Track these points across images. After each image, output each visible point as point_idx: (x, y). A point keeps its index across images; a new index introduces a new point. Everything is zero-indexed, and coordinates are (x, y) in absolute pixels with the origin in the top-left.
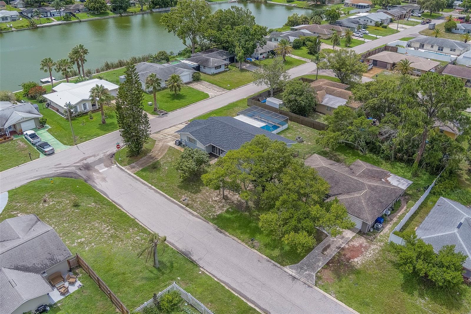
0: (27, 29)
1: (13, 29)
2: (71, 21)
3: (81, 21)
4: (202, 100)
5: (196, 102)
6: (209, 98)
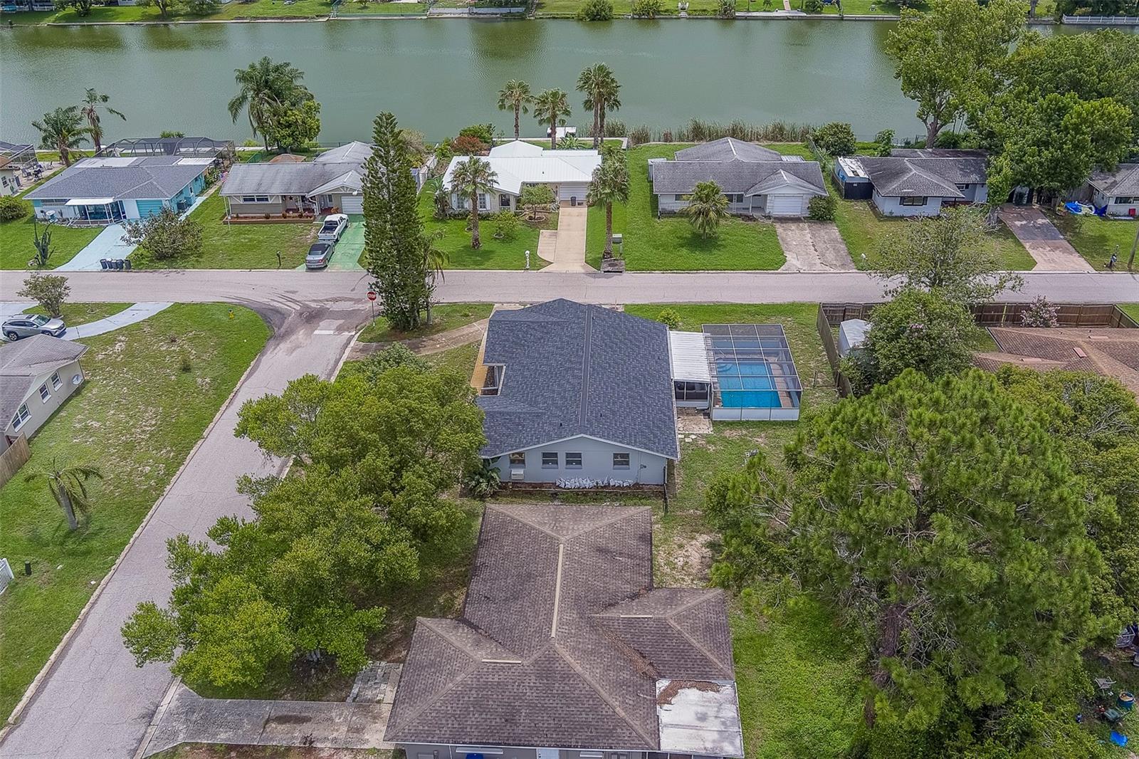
0: (711, 19)
1: (683, 14)
2: (821, 13)
3: (842, 19)
4: (747, 270)
5: (724, 270)
6: (772, 271)
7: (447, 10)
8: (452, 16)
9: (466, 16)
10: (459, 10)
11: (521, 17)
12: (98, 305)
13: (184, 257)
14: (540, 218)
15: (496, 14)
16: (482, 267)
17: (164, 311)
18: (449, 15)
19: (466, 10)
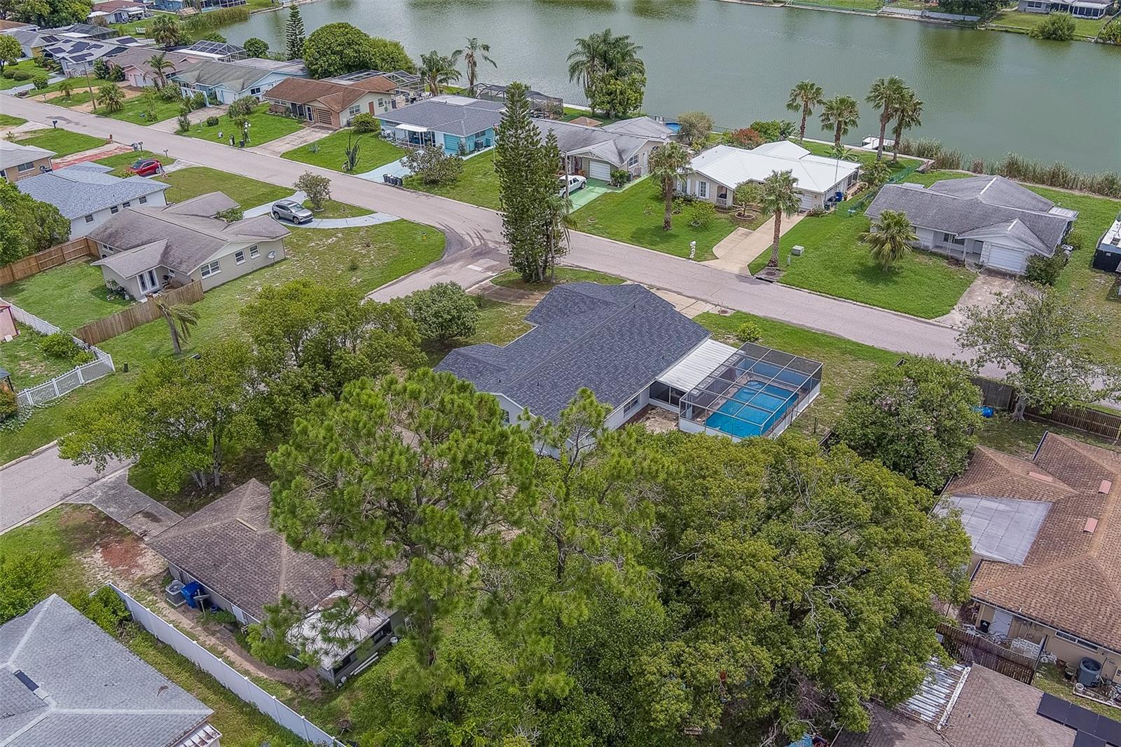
4: (898, 311)
5: (874, 305)
6: (923, 319)
7: (900, 10)
8: (903, 17)
9: (916, 18)
10: (912, 12)
11: (972, 26)
12: (352, 207)
13: (445, 185)
14: (749, 216)
15: (948, 20)
16: (654, 247)
17: (387, 223)
18: (899, 16)
19: (919, 13)
